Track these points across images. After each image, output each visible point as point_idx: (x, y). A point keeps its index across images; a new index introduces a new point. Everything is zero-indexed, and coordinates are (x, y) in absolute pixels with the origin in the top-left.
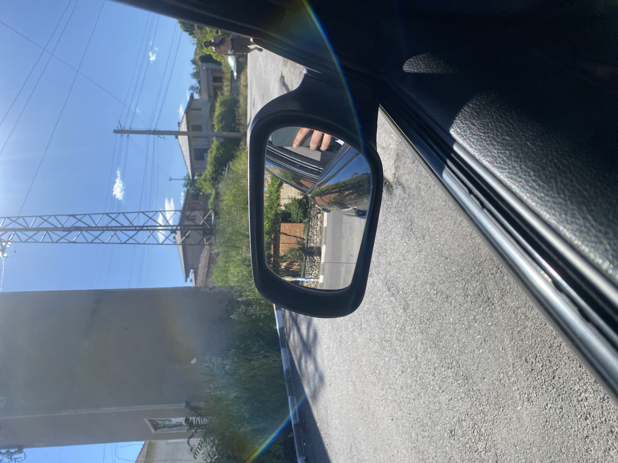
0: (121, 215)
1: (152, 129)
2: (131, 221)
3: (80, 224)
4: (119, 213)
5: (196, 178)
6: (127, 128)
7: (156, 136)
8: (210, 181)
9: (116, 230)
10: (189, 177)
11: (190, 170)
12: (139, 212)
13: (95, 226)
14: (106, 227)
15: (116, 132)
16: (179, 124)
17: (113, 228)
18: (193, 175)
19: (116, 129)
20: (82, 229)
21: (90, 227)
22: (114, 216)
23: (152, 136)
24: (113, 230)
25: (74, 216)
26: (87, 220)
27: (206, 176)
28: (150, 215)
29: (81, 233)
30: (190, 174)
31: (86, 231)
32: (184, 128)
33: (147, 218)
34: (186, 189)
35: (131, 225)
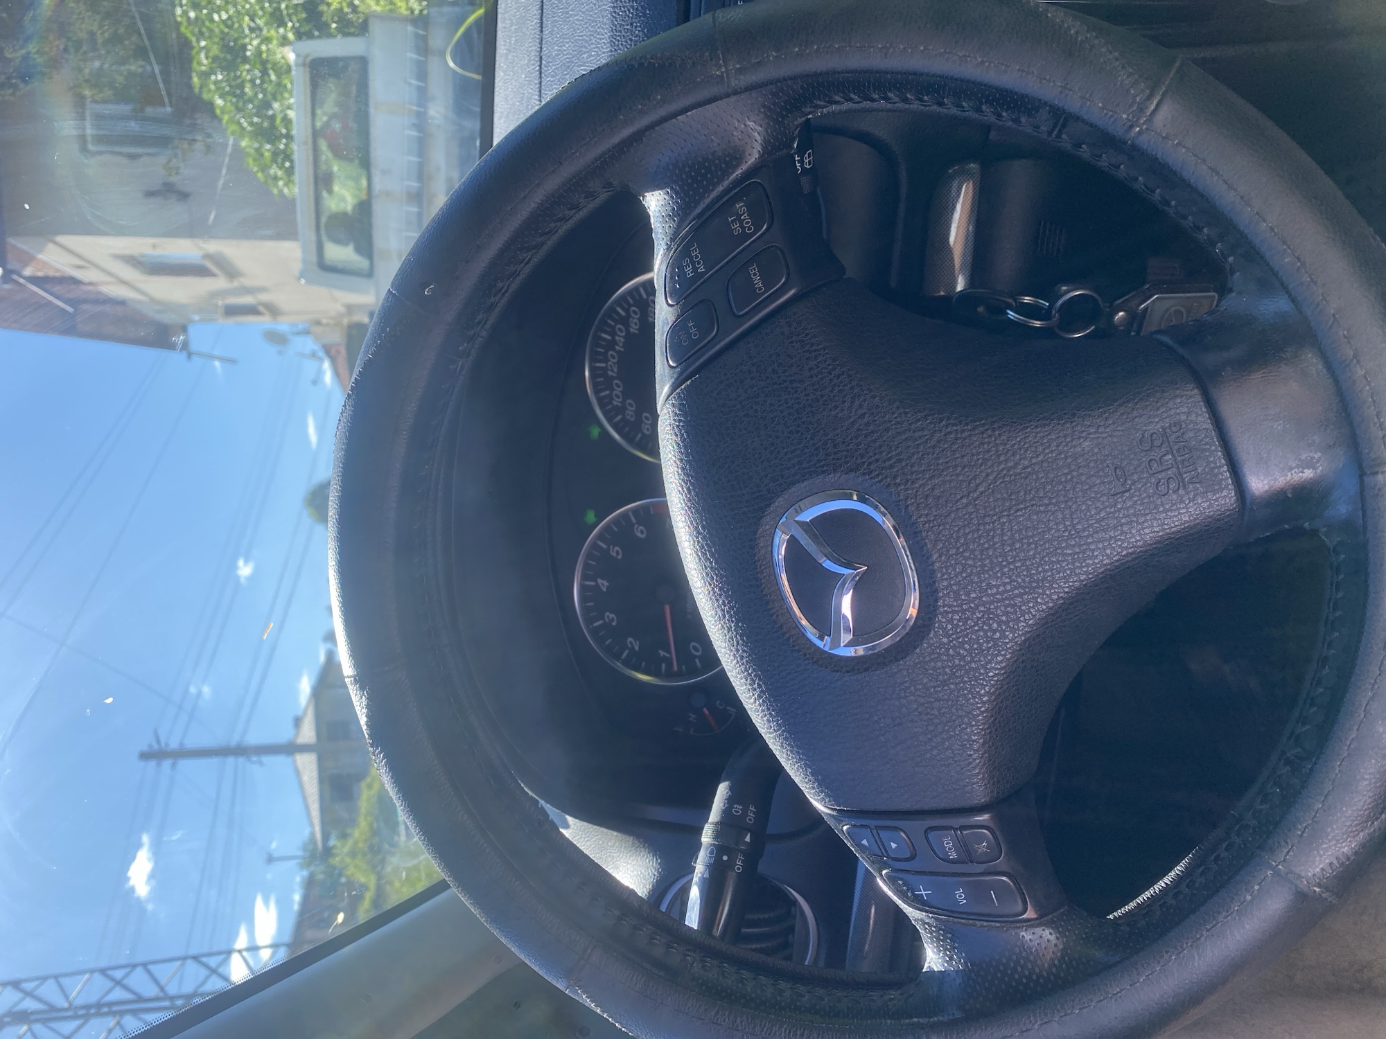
0: (139, 970)
1: (233, 743)
2: (163, 982)
3: (30, 1005)
4: (134, 966)
5: (333, 842)
6: (174, 745)
7: (241, 760)
8: (364, 855)
9: (122, 1013)
10: (315, 843)
11: (318, 829)
12: (184, 958)
13: (66, 1005)
14: (99, 1005)
15: (145, 756)
16: (298, 722)
17: (115, 1008)
18: (326, 837)
19: (145, 748)
20: (33, 1017)
21: (52, 1008)
22: (118, 974)
23: (231, 760)
24: (114, 1014)
25: (16, 984)
26: (49, 991)
27: (356, 843)
28: (213, 962)
29: (30, 1029)
30: (319, 836)
31: (44, 1021)
32: (308, 734)
33: (203, 972)
34: (305, 873)
35: (161, 995)
